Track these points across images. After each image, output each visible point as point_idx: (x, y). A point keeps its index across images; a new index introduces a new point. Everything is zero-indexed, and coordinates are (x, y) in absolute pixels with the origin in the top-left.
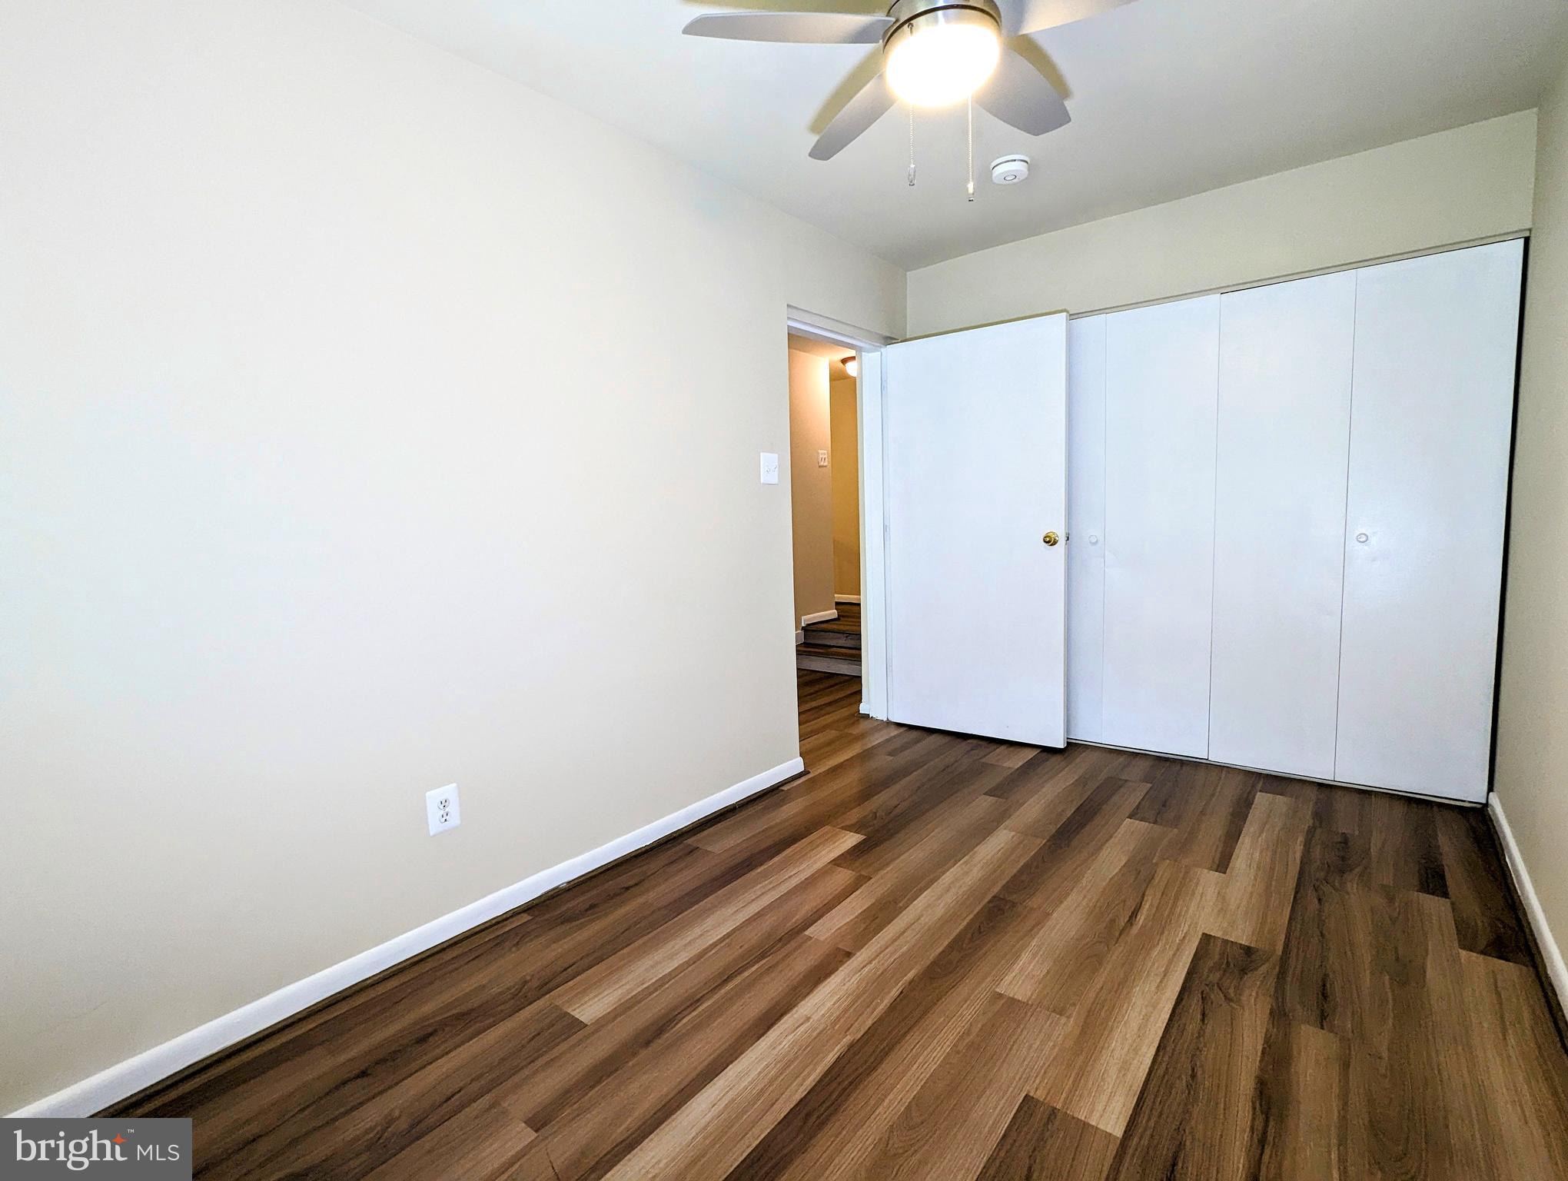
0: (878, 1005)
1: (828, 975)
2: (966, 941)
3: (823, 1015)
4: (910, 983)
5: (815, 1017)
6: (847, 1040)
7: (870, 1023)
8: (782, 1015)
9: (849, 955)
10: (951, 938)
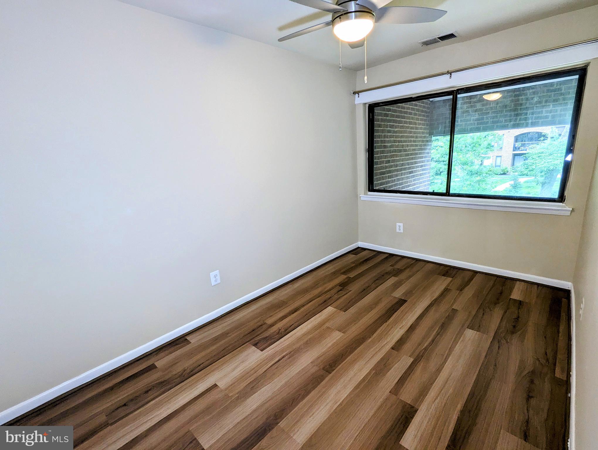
0: (380, 331)
1: (398, 341)
2: (349, 351)
3: (396, 329)
4: (370, 337)
5: (398, 329)
6: (387, 323)
7: (382, 327)
8: (408, 330)
9: (393, 348)
10: (354, 353)
